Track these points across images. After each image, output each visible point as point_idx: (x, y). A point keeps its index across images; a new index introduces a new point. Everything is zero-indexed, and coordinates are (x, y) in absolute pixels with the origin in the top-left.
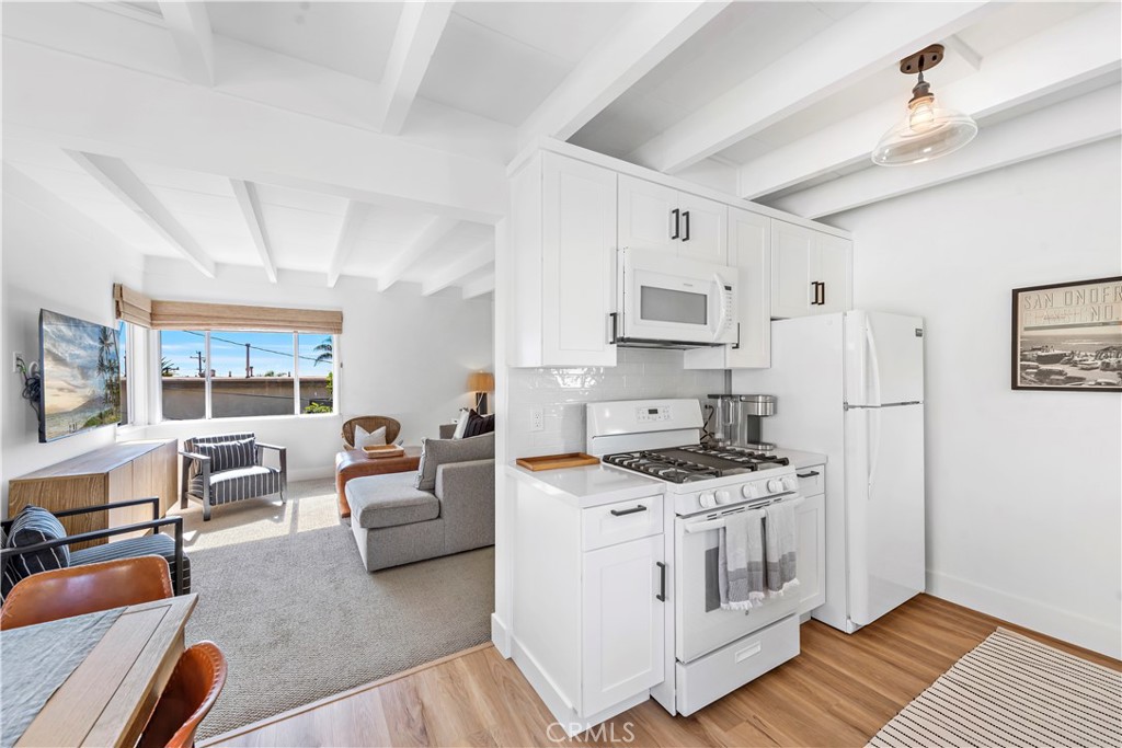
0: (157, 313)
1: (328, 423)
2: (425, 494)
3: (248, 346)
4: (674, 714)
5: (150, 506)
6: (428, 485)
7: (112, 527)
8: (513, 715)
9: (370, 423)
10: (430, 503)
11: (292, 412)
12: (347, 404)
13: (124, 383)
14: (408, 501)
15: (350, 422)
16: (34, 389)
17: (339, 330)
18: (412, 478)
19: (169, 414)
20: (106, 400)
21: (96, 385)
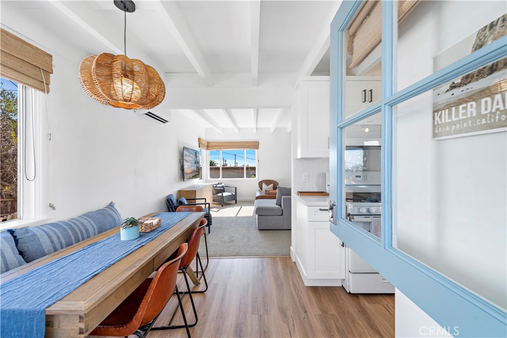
0: (209, 146)
1: (254, 181)
2: (278, 206)
3: (235, 155)
4: (348, 292)
5: (204, 200)
6: (279, 203)
7: (197, 203)
8: (289, 275)
9: (268, 182)
10: (278, 209)
11: (243, 177)
12: (261, 176)
13: (201, 168)
14: (271, 207)
15: (261, 182)
16: (182, 169)
17: (258, 148)
18: (275, 201)
19: (211, 177)
20: (197, 171)
21: (194, 168)
